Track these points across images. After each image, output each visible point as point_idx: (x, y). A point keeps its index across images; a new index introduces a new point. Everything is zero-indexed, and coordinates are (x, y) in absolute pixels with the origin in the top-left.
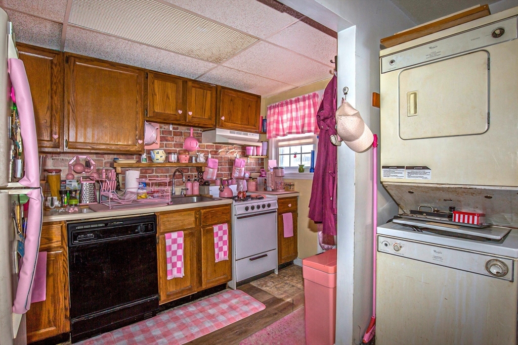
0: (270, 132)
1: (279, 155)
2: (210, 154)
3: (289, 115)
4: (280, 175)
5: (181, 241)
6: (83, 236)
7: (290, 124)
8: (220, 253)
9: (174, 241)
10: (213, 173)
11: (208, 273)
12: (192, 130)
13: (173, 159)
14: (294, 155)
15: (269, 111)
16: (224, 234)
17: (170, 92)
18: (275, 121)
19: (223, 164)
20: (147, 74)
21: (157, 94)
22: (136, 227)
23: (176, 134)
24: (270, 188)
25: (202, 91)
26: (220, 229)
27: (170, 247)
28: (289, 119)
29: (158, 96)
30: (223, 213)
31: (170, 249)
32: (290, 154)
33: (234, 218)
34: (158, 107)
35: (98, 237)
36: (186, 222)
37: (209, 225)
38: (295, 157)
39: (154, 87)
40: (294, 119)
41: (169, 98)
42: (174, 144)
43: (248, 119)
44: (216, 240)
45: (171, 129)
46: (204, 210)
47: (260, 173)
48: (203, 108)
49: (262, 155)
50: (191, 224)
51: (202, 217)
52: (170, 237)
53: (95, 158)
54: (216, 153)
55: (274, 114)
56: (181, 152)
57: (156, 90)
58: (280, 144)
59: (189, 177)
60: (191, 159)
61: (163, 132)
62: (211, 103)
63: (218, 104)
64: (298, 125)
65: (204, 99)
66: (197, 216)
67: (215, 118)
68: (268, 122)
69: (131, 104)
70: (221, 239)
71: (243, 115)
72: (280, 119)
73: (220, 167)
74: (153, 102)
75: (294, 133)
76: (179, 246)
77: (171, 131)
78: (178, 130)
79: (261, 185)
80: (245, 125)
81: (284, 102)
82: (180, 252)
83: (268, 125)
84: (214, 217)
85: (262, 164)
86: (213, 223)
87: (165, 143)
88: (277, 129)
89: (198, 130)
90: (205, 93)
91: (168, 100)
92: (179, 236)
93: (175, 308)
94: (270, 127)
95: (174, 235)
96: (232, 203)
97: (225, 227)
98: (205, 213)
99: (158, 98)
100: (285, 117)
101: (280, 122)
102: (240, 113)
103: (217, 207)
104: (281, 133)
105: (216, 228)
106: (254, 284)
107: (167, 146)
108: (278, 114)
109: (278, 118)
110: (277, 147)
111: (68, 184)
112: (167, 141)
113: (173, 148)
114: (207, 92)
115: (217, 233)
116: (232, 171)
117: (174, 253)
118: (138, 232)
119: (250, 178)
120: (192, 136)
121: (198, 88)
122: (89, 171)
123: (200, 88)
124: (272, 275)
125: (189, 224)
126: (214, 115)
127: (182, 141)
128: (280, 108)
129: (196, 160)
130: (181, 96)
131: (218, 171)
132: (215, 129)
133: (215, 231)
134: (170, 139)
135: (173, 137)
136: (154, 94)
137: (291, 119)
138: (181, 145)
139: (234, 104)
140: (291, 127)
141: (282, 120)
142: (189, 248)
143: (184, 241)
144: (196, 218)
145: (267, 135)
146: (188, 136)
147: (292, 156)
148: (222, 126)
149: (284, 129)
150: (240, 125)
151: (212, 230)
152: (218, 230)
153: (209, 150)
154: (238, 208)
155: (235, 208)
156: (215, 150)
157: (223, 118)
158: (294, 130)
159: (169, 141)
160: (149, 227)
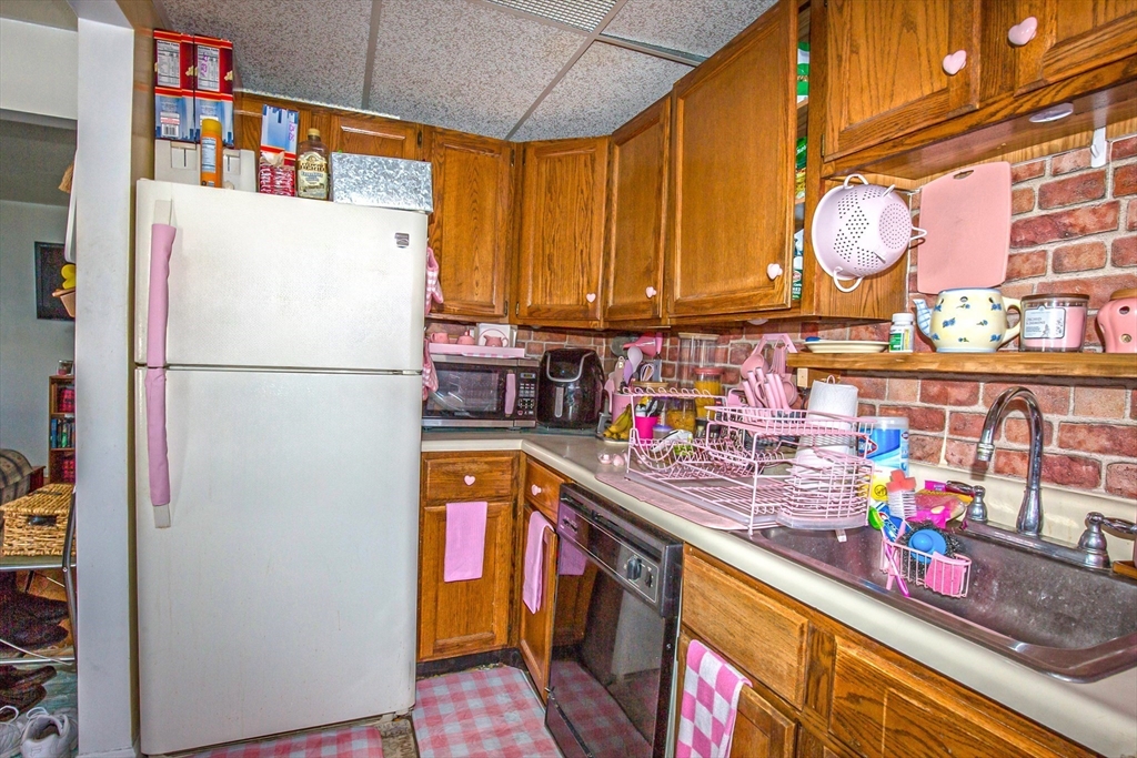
21: (862, 41)
23: (1132, 183)
29: (862, 49)
34: (866, 97)
42: (1117, 245)
45: (1100, 160)
61: (1044, 196)
77: (1100, 174)
91: (906, 38)
99: (865, 57)
107: (1069, 260)
112: (1066, 236)
113: (1110, 272)
135: (1114, 205)
159: (1085, 232)
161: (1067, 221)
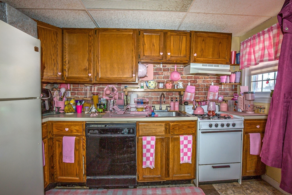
0: (243, 63)
1: (251, 82)
2: (189, 83)
3: (261, 45)
4: (250, 99)
5: (153, 143)
6: (92, 131)
7: (261, 53)
8: (184, 157)
9: (149, 143)
10: (191, 97)
11: (175, 169)
12: (176, 67)
13: (161, 86)
14: (266, 82)
15: (242, 46)
16: (188, 143)
17: (155, 41)
18: (247, 53)
19: (200, 89)
20: (140, 32)
21: (146, 44)
22: (122, 130)
23: (164, 70)
24: (240, 110)
25: (179, 37)
26: (186, 139)
27: (145, 146)
28: (261, 49)
29: (146, 45)
30: (188, 127)
31: (145, 148)
32: (262, 81)
33: (199, 132)
34: (147, 52)
35: (100, 133)
36: (158, 130)
37: (177, 135)
38: (267, 83)
39: (144, 40)
40: (266, 48)
41: (154, 46)
42: (163, 77)
43: (219, 54)
44: (182, 147)
45: (161, 67)
46: (173, 124)
47: (234, 97)
48: (180, 50)
49: (235, 83)
50: (162, 132)
51: (171, 128)
52: (146, 139)
53: (117, 86)
54: (195, 82)
55: (246, 47)
56: (168, 81)
57: (146, 41)
58: (253, 72)
59: (172, 98)
60: (173, 86)
61: (156, 70)
62: (186, 45)
63: (192, 45)
64: (270, 52)
65: (181, 43)
66: (168, 127)
67: (189, 56)
68: (241, 55)
69: (129, 53)
70: (186, 146)
71: (214, 50)
72: (252, 51)
73: (197, 92)
74: (144, 49)
75: (266, 61)
76: (152, 146)
77: (161, 69)
78: (166, 68)
79: (232, 107)
80: (216, 59)
81: (257, 35)
82: (152, 151)
83: (241, 57)
84: (181, 129)
85: (236, 89)
86: (179, 133)
87: (157, 76)
88: (249, 60)
89: (181, 66)
90: (181, 38)
91: (153, 47)
92: (152, 140)
93: (150, 187)
94: (242, 59)
95: (149, 138)
96: (197, 120)
97: (190, 138)
98: (173, 125)
99: (147, 46)
100: (257, 48)
101: (252, 53)
102: (211, 50)
103: (184, 122)
104: (253, 63)
105: (182, 138)
106: (215, 186)
107: (159, 78)
108: (250, 46)
109: (250, 50)
110: (250, 76)
111: (102, 101)
112: (158, 75)
113: (163, 80)
114: (182, 37)
115: (183, 141)
116: (207, 95)
117: (148, 151)
118: (123, 133)
119: (223, 100)
120: (176, 70)
121: (176, 35)
122: (113, 93)
123: (177, 35)
124: (235, 183)
125: (160, 132)
126: (188, 53)
127: (169, 74)
128: (252, 41)
129: (177, 87)
130: (162, 43)
131: (196, 95)
132: (190, 64)
133: (181, 140)
134: (160, 73)
135: (163, 72)
136: (144, 44)
137: (264, 49)
138: (168, 77)
139: (205, 43)
140: (262, 56)
141: (254, 52)
142: (160, 149)
143: (156, 143)
144: (166, 128)
145: (240, 66)
146: (173, 71)
147: (265, 82)
148: (195, 61)
149: (256, 59)
150: (211, 59)
151: (179, 139)
152: (183, 140)
153: (189, 80)
154: (203, 125)
155: (200, 124)
156: (193, 79)
157: (195, 55)
158: (266, 58)
159: (160, 75)
160: (131, 130)
161: (158, 73)
